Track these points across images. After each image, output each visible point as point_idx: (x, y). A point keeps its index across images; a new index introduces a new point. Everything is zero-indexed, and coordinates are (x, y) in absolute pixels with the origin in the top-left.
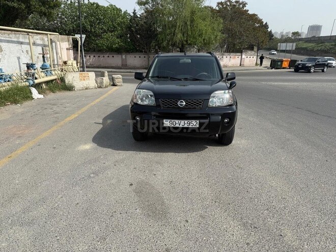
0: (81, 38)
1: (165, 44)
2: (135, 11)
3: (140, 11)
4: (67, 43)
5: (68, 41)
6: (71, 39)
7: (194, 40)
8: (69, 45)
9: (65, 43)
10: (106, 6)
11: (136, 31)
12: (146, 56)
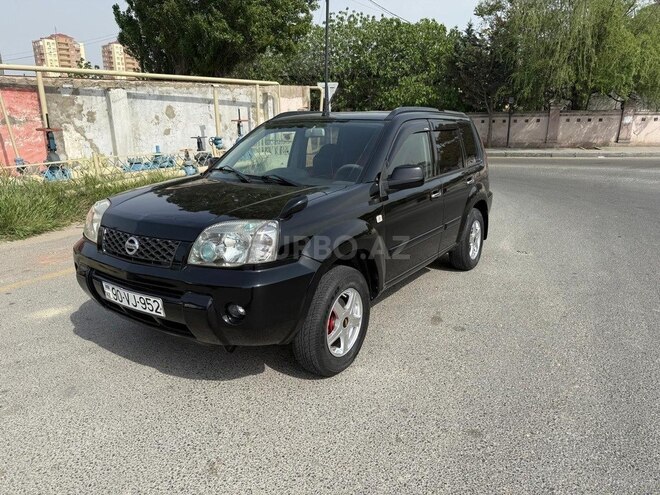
0: (326, 88)
1: (527, 92)
2: (470, 26)
3: (481, 26)
4: (300, 100)
5: (303, 96)
6: (308, 91)
7: (607, 81)
8: (304, 103)
9: (296, 100)
10: (413, 22)
11: (466, 68)
12: (487, 120)
